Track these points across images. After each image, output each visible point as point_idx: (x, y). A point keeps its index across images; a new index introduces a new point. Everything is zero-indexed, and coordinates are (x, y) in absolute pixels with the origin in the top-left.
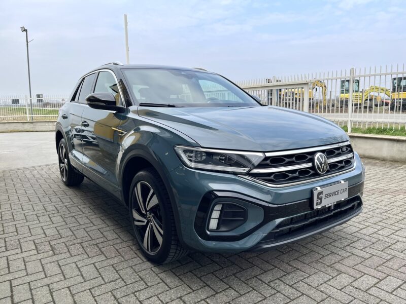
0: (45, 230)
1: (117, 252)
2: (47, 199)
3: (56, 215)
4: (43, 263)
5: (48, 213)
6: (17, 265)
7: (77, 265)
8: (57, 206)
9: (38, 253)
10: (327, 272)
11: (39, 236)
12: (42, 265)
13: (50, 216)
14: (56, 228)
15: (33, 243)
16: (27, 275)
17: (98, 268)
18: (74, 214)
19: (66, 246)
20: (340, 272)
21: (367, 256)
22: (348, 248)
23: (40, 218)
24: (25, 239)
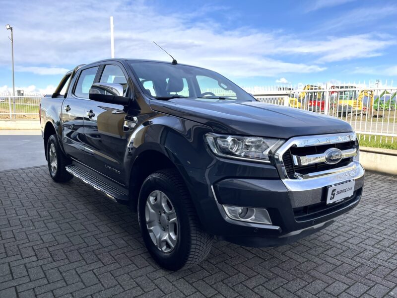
0: (42, 237)
1: (113, 259)
2: (40, 204)
3: (50, 221)
4: (44, 269)
5: (42, 219)
6: (19, 271)
7: (76, 272)
8: (50, 211)
9: (38, 260)
10: (303, 279)
11: (37, 243)
12: (44, 272)
13: (45, 221)
14: (52, 234)
15: (31, 249)
16: (31, 281)
17: (97, 274)
18: (68, 220)
19: (65, 253)
20: (315, 278)
21: (338, 263)
22: (322, 256)
23: (36, 224)
24: (24, 246)
